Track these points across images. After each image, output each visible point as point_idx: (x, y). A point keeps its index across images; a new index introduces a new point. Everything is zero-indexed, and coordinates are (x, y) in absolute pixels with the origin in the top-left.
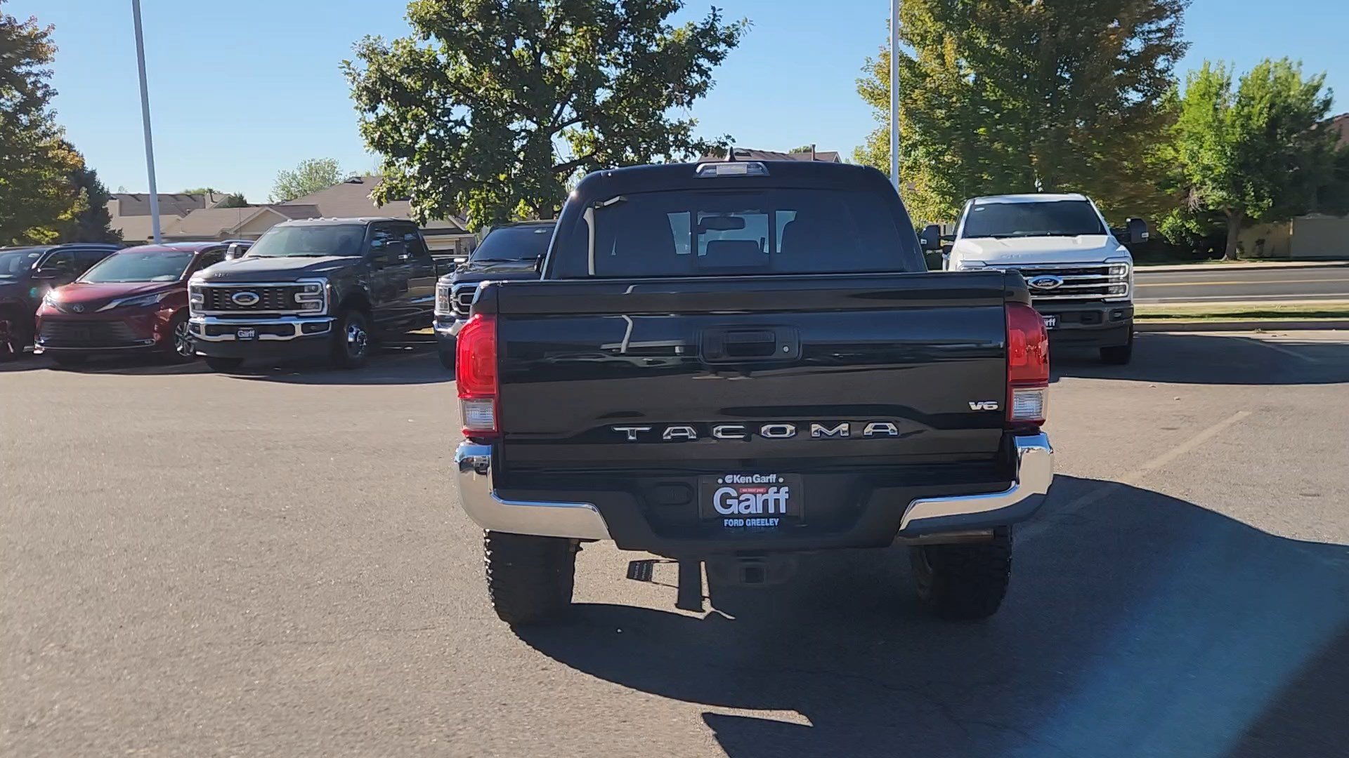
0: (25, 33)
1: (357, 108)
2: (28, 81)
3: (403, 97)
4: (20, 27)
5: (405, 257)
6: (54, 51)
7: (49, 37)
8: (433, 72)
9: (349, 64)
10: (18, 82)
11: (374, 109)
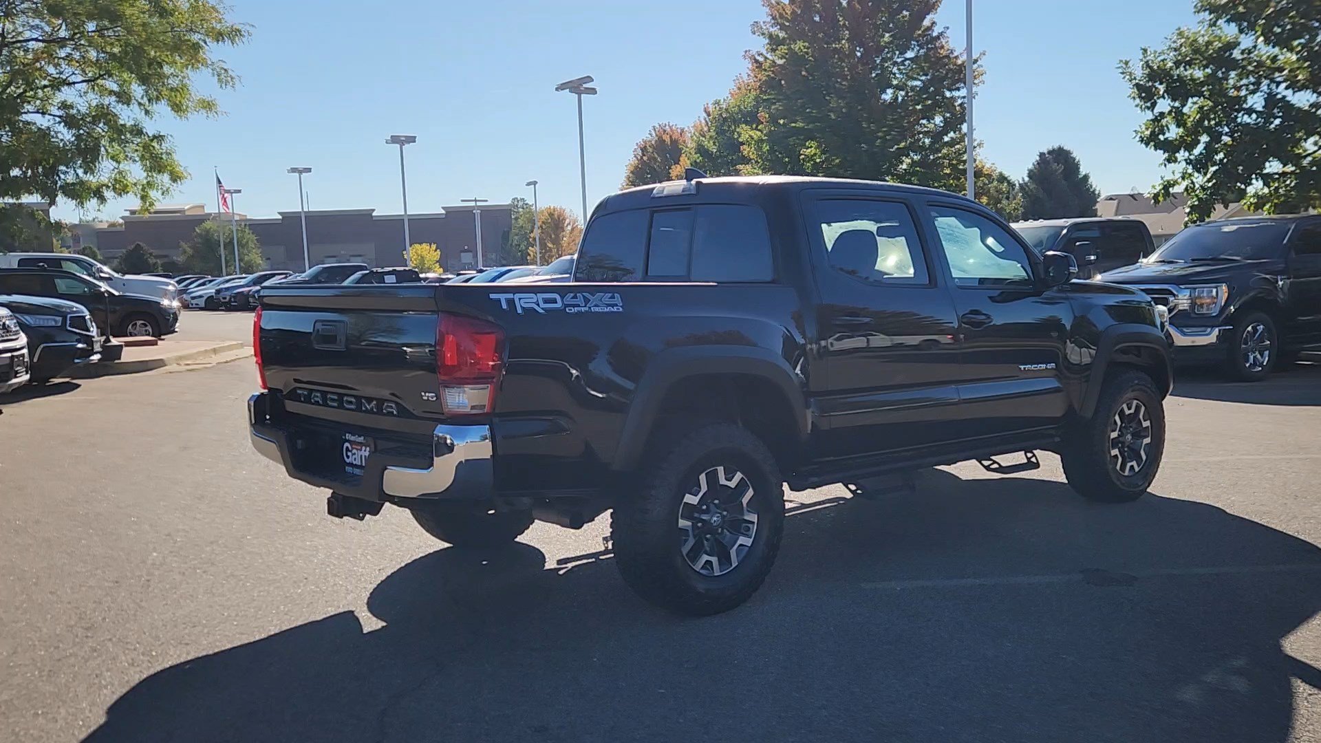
0: (959, 62)
1: (1137, 106)
2: (956, 104)
3: (1180, 90)
4: (956, 57)
5: (1093, 258)
6: (982, 75)
7: (978, 63)
8: (1222, 58)
9: (1127, 63)
10: (949, 104)
11: (1154, 105)
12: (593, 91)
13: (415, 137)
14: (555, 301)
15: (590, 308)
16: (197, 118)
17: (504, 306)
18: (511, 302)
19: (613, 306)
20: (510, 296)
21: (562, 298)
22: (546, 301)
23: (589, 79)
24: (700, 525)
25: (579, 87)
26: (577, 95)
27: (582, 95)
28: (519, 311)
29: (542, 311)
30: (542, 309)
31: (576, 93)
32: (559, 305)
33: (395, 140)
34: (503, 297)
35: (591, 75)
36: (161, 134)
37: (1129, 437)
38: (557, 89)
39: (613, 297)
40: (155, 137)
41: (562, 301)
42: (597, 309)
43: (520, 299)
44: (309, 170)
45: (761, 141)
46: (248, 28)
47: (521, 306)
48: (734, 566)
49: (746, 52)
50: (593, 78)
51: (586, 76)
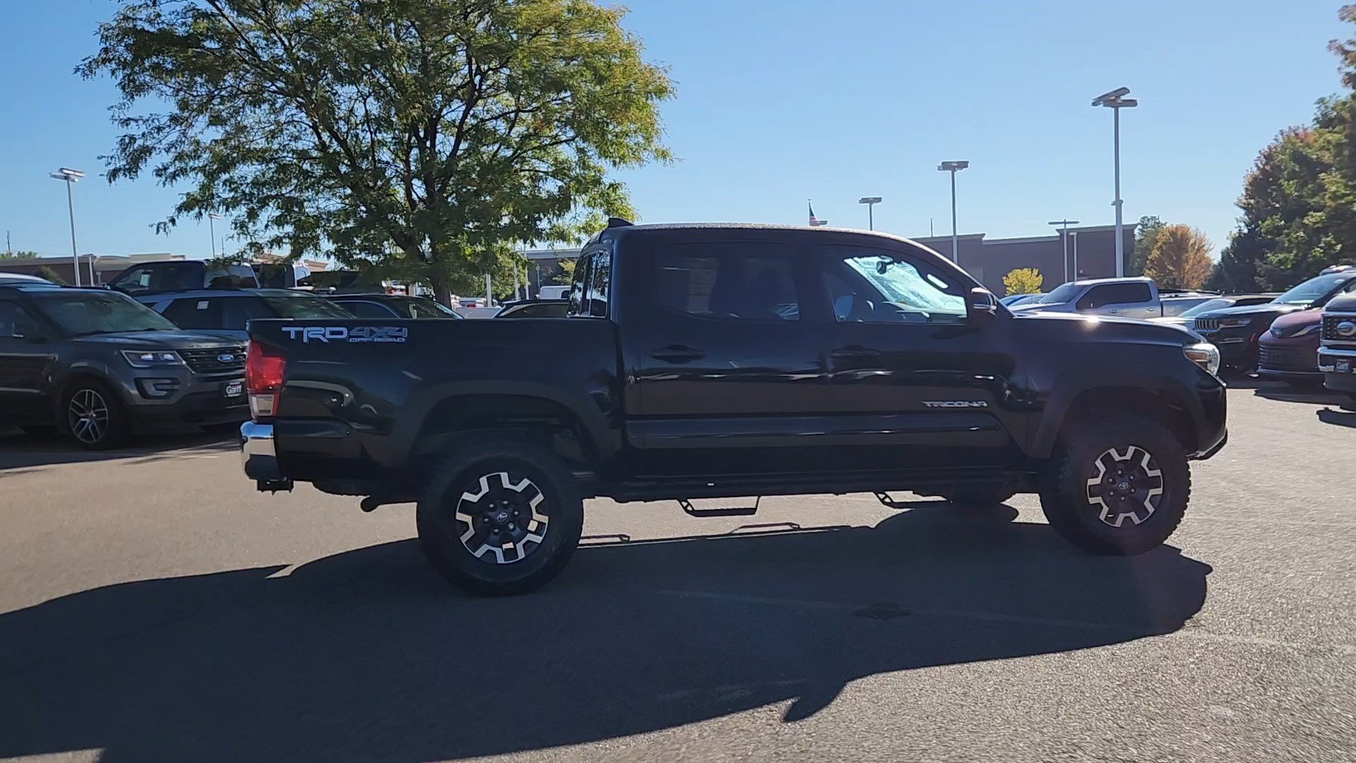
12: (1133, 103)
13: (967, 162)
14: (341, 333)
15: (373, 339)
16: (653, 166)
17: (293, 336)
18: (299, 334)
19: (396, 337)
20: (301, 329)
21: (349, 330)
22: (332, 333)
23: (1125, 91)
24: (486, 520)
25: (1115, 100)
26: (1113, 109)
27: (1120, 109)
28: (305, 340)
29: (327, 341)
30: (327, 339)
31: (1112, 107)
32: (345, 336)
33: (946, 166)
34: (293, 330)
35: (1126, 87)
36: (617, 182)
37: (1125, 486)
38: (1094, 104)
39: (400, 331)
40: (611, 185)
41: (348, 333)
42: (380, 340)
43: (308, 331)
44: (879, 200)
45: (1339, 145)
46: (674, 85)
47: (308, 337)
48: (520, 558)
49: (1331, 42)
50: (1128, 88)
51: (1119, 88)
